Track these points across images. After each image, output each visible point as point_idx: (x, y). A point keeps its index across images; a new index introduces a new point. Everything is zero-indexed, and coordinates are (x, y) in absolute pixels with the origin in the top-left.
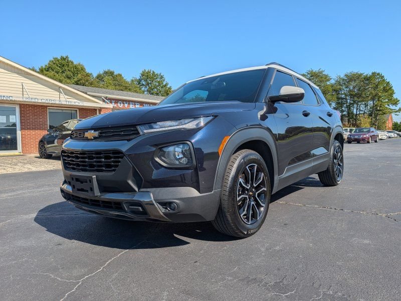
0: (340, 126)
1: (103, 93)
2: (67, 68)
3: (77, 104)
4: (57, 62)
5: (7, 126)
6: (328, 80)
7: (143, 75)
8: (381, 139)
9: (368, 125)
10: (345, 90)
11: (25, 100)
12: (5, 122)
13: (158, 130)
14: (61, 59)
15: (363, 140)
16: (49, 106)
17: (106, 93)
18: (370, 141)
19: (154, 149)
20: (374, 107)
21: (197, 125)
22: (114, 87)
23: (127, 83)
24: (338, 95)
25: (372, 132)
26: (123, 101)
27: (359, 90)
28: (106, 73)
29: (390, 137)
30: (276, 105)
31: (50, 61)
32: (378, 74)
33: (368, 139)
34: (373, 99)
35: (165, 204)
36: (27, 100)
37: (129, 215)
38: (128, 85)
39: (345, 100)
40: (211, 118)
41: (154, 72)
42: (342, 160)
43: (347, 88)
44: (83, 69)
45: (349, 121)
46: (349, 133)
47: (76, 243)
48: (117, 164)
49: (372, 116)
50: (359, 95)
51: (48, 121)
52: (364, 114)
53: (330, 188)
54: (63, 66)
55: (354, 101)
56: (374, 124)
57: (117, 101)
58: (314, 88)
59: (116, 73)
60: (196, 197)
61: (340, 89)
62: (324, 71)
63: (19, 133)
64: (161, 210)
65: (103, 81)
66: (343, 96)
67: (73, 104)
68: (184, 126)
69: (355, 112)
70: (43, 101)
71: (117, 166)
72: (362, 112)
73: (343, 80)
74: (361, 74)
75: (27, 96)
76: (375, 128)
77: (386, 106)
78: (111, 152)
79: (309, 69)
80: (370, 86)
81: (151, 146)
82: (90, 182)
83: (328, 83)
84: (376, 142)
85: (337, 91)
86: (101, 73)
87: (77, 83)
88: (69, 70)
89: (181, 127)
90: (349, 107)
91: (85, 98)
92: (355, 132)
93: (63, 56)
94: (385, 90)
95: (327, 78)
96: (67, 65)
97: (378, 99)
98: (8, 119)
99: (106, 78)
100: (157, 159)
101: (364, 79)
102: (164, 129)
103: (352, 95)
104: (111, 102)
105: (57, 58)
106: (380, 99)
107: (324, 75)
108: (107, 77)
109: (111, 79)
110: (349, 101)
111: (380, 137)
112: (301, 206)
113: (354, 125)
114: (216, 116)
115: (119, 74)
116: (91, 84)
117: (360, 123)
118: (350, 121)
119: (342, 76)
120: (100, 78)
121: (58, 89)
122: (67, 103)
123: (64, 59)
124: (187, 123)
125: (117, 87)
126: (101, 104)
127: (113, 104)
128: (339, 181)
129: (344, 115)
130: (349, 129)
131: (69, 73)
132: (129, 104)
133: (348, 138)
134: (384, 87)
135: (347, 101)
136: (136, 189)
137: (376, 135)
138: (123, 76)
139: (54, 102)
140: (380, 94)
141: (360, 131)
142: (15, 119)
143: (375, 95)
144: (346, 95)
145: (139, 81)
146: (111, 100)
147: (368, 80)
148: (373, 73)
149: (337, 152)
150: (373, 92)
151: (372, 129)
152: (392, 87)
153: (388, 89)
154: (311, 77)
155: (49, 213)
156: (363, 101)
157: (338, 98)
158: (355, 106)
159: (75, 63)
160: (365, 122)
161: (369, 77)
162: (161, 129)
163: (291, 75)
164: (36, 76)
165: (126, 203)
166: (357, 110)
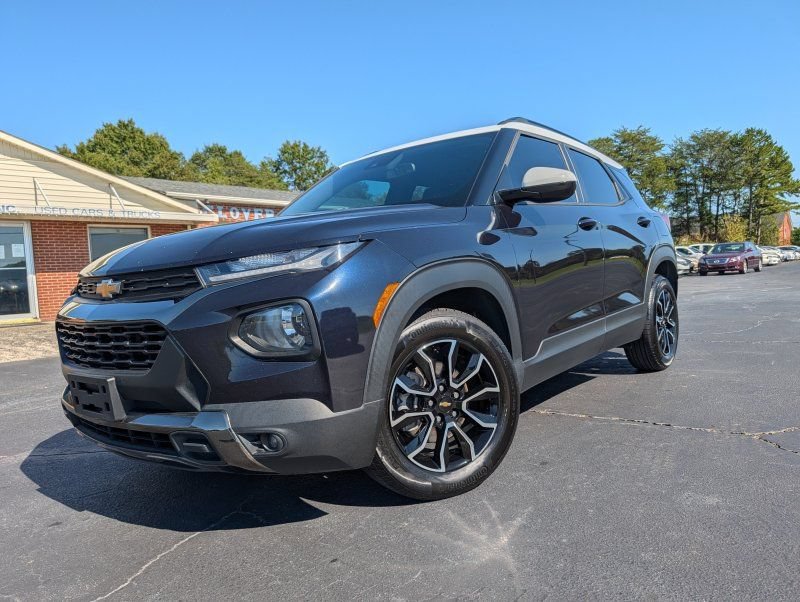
0: (670, 246)
1: (199, 192)
2: (131, 145)
3: (145, 216)
4: (112, 133)
5: (8, 266)
6: (658, 148)
7: (284, 152)
8: (768, 265)
9: (741, 237)
10: (692, 167)
11: (39, 211)
12: (3, 257)
13: (241, 275)
14: (119, 126)
15: (731, 267)
16: (90, 223)
17: (206, 191)
18: (745, 269)
19: (228, 318)
20: (754, 200)
21: (324, 261)
22: (226, 178)
23: (253, 169)
24: (678, 176)
25: (749, 250)
26: (241, 207)
27: (720, 166)
28: (210, 150)
29: (786, 260)
30: (517, 208)
31: (98, 132)
32: (759, 132)
33: (741, 264)
34: (750, 184)
35: (256, 438)
36: (44, 212)
37: (185, 460)
38: (255, 174)
39: (693, 188)
40: (357, 244)
41: (306, 146)
42: (674, 315)
43: (695, 162)
44: (163, 145)
45: (702, 230)
46: (702, 255)
47: (91, 520)
48: (156, 352)
49: (748, 217)
50: (720, 177)
51: (90, 253)
52: (732, 214)
53: (649, 375)
54: (124, 139)
55: (712, 190)
56: (753, 234)
57: (227, 207)
58: (610, 167)
59: (229, 150)
60: (323, 420)
61: (682, 165)
62: (648, 131)
63: (32, 279)
64: (250, 450)
65: (205, 166)
66: (689, 179)
67: (137, 216)
68: (296, 266)
69: (714, 212)
70: (76, 213)
71: (154, 357)
72: (729, 211)
73: (689, 146)
74: (725, 134)
75: (43, 204)
76: (756, 242)
77: (778, 196)
78: (142, 326)
79: (619, 127)
80: (744, 158)
81: (223, 311)
82: (105, 391)
83: (658, 154)
84: (757, 270)
85: (676, 170)
86: (201, 151)
87: (153, 174)
88: (135, 148)
89: (290, 267)
90: (701, 202)
91: (163, 203)
92: (713, 251)
93: (123, 120)
94: (774, 164)
95: (654, 144)
96: (130, 137)
97: (761, 182)
98: (8, 251)
99: (211, 161)
100: (237, 340)
101: (731, 143)
102: (253, 273)
103: (706, 176)
104: (215, 210)
105: (111, 125)
106: (765, 182)
107: (650, 138)
108: (211, 159)
109: (221, 162)
110: (701, 189)
111: (765, 261)
112: (583, 419)
113: (713, 238)
114: (369, 241)
115: (236, 153)
116: (181, 174)
117: (726, 233)
118: (705, 230)
119: (686, 139)
120: (198, 161)
121: (107, 187)
122: (126, 216)
123: (125, 126)
124: (304, 258)
125: (233, 178)
126: (195, 215)
127: (220, 212)
128: (668, 361)
129: (693, 218)
130: (701, 246)
131: (135, 153)
132: (252, 212)
133: (700, 264)
134: (772, 159)
135: (697, 190)
136: (197, 405)
137: (756, 255)
138: (244, 155)
139: (100, 214)
140: (764, 172)
141: (724, 250)
142: (23, 250)
143: (755, 175)
144: (695, 178)
145: (277, 166)
146: (215, 206)
147: (738, 145)
148: (748, 131)
149: (661, 301)
150: (750, 169)
151: (749, 245)
152: (788, 157)
153: (780, 163)
154: (624, 142)
155: (58, 451)
156: (730, 188)
157: (680, 185)
158: (714, 198)
159: (148, 133)
160: (735, 231)
161: (742, 140)
162: (247, 274)
163: (555, 143)
164: (61, 163)
165: (178, 435)
166: (718, 206)
